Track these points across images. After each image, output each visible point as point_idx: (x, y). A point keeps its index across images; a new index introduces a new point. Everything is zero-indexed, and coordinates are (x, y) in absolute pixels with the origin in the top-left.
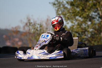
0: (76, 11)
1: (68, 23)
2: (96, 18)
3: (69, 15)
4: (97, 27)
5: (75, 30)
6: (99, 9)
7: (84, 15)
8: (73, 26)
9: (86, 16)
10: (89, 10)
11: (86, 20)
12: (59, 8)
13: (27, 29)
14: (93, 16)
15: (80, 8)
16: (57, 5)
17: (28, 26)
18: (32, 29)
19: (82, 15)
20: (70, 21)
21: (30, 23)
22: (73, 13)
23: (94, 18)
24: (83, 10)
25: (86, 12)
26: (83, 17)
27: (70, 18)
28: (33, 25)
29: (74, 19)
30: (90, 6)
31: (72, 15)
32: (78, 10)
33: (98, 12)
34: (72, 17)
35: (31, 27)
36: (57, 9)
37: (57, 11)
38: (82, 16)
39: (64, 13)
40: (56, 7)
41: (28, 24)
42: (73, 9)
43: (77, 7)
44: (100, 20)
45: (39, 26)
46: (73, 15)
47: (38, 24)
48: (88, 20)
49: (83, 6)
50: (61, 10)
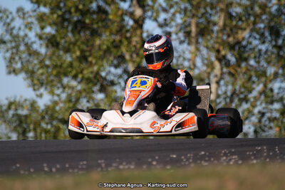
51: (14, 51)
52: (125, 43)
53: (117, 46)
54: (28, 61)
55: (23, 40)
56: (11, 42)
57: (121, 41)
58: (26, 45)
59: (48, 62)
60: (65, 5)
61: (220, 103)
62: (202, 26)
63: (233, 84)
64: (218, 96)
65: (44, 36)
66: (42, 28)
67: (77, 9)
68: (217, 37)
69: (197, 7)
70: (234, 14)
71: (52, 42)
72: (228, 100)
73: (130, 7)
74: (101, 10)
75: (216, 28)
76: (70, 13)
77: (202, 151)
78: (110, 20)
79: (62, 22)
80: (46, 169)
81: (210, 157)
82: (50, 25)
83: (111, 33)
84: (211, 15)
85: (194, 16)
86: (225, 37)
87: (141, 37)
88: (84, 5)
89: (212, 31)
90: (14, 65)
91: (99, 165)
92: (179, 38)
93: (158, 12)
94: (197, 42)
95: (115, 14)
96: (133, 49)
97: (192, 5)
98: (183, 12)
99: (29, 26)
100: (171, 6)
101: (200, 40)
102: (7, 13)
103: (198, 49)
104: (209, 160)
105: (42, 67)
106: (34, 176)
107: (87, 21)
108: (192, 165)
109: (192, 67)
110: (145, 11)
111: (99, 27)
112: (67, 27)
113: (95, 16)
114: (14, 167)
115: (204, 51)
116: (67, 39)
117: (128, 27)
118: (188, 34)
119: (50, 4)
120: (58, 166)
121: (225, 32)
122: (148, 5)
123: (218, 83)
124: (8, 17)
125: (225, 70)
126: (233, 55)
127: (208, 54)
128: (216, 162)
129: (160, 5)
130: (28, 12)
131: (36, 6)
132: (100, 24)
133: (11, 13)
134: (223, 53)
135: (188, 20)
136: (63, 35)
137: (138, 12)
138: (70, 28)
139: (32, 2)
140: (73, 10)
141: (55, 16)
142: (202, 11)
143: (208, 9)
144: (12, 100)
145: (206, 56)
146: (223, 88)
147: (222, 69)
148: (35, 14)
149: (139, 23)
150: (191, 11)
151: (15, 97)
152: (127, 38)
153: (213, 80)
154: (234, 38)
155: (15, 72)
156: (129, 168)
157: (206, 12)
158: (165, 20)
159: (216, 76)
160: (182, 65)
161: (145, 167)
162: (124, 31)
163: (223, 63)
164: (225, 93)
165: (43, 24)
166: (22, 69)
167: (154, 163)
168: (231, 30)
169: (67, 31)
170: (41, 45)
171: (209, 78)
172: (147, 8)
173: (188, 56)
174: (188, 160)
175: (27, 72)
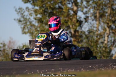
51: (25, 24)
52: (70, 21)
53: (66, 22)
54: (30, 29)
55: (29, 20)
56: (23, 21)
57: (68, 20)
58: (30, 22)
59: (38, 29)
60: (45, 6)
61: (109, 45)
62: (101, 14)
63: (114, 37)
64: (108, 42)
65: (37, 19)
66: (36, 15)
67: (50, 7)
68: (107, 18)
69: (99, 6)
70: (114, 9)
71: (40, 21)
72: (112, 44)
73: (72, 6)
74: (60, 8)
75: (107, 14)
76: (47, 9)
77: (102, 64)
78: (63, 12)
79: (44, 13)
80: (38, 72)
81: (105, 67)
82: (40, 14)
83: (64, 17)
84: (105, 9)
85: (98, 10)
86: (111, 18)
87: (76, 18)
88: (53, 6)
89: (105, 16)
90: (25, 30)
91: (60, 70)
92: (92, 19)
93: (83, 8)
94: (99, 20)
95: (66, 9)
96: (73, 23)
97: (97, 5)
98: (93, 8)
99: (31, 15)
100: (89, 6)
101: (101, 19)
102: (22, 9)
103: (100, 23)
104: (104, 68)
105: (36, 31)
106: (33, 75)
107: (55, 12)
108: (98, 70)
109: (97, 30)
110: (78, 8)
111: (59, 15)
112: (46, 15)
113: (57, 10)
114: (25, 71)
115: (102, 24)
116: (46, 19)
117: (71, 15)
118: (95, 17)
119: (39, 5)
120: (43, 71)
121: (111, 16)
122: (79, 5)
123: (108, 36)
124: (22, 11)
125: (111, 31)
126: (114, 25)
127: (104, 25)
128: (107, 68)
129: (84, 5)
130: (30, 9)
131: (33, 6)
132: (60, 13)
133: (23, 9)
134: (110, 24)
135: (96, 11)
136: (44, 18)
137: (75, 8)
138: (47, 15)
139: (32, 5)
140: (49, 8)
141: (41, 10)
142: (101, 7)
143: (104, 7)
144: (24, 44)
145: (103, 26)
146: (110, 39)
147: (109, 31)
148: (33, 10)
149: (76, 13)
150: (96, 7)
151: (26, 43)
152: (70, 19)
153: (106, 35)
154: (114, 18)
155: (25, 33)
156: (72, 71)
157: (103, 8)
158: (86, 11)
159: (107, 34)
160: (93, 29)
161: (78, 71)
162: (69, 16)
163: (110, 28)
164: (111, 40)
165: (36, 14)
166: (28, 32)
167: (82, 69)
168: (113, 15)
169: (46, 16)
170: (36, 22)
171: (104, 34)
172: (79, 7)
173: (96, 26)
174: (96, 68)
175: (30, 33)
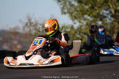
0: (84, 9)
1: (75, 23)
2: (108, 17)
3: (76, 14)
4: (109, 27)
5: (84, 31)
6: (111, 6)
7: (94, 14)
8: (81, 26)
9: (96, 14)
10: (99, 7)
11: (96, 19)
12: (65, 6)
13: (27, 29)
14: (105, 15)
15: (89, 5)
16: (62, 2)
17: (29, 27)
18: (33, 30)
19: (92, 13)
20: (77, 20)
21: (31, 23)
22: (81, 11)
23: (105, 17)
24: (92, 7)
25: (96, 10)
26: (93, 16)
27: (77, 17)
28: (34, 25)
29: (83, 18)
30: (101, 3)
31: (79, 14)
32: (87, 7)
33: (110, 10)
34: (80, 15)
35: (32, 28)
36: (62, 6)
37: (63, 9)
38: (91, 15)
39: (71, 11)
40: (61, 5)
41: (29, 24)
42: (81, 7)
43: (86, 4)
44: (113, 19)
45: (41, 27)
46: (81, 13)
47: (40, 25)
48: (99, 19)
49: (93, 3)
50: (67, 8)
